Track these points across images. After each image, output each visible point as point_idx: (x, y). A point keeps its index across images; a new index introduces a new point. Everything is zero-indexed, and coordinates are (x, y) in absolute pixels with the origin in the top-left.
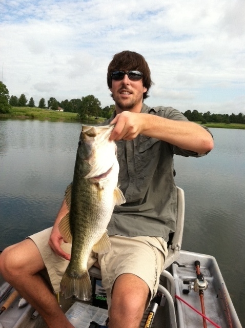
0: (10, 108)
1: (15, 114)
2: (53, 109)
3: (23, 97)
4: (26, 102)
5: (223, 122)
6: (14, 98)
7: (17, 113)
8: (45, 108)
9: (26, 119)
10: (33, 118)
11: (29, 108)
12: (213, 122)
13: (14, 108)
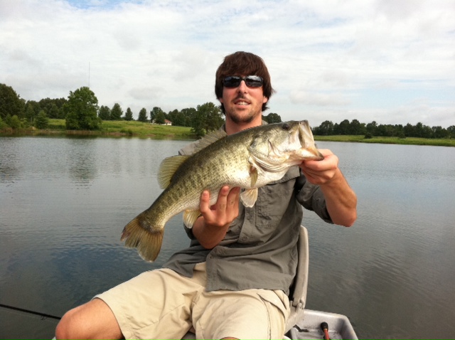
0: (100, 122)
1: (107, 130)
2: (158, 122)
3: (117, 107)
4: (122, 114)
5: (396, 136)
6: (104, 109)
7: (109, 129)
8: (147, 121)
9: (122, 136)
10: (130, 135)
11: (126, 122)
12: (381, 136)
13: (105, 122)
